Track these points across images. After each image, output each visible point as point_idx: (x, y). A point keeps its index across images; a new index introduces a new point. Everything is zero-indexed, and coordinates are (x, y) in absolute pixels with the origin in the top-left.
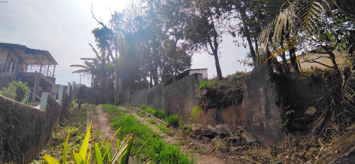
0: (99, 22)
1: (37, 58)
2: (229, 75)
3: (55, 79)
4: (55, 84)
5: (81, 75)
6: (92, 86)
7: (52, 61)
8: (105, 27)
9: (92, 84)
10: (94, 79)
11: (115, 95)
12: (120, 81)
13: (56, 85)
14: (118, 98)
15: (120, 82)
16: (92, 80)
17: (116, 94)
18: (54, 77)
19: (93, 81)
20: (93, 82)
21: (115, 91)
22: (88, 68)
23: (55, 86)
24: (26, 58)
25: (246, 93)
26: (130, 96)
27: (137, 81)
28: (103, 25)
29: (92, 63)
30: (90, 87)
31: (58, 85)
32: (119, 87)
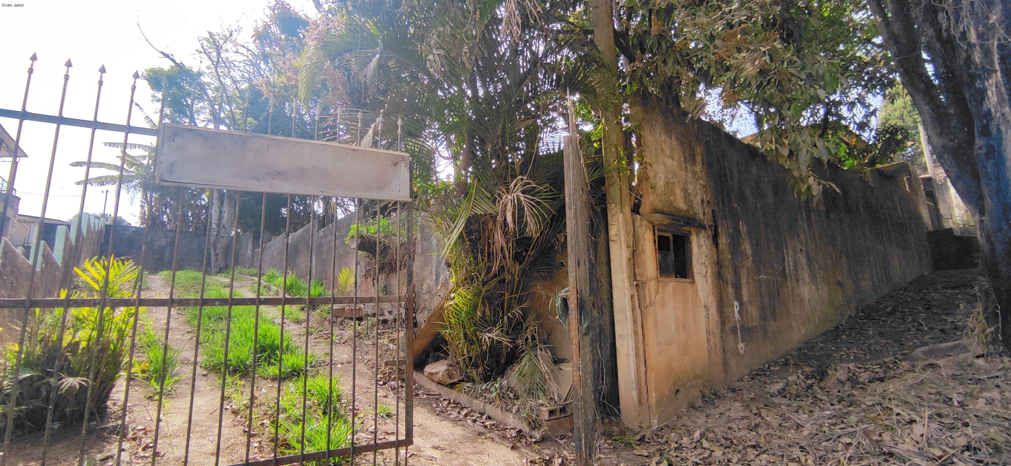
0: (162, 53)
3: (19, 199)
4: (20, 213)
5: (107, 192)
6: (142, 223)
7: (7, 146)
8: (180, 66)
9: (142, 217)
10: (150, 204)
11: (212, 249)
12: (226, 212)
13: (22, 218)
14: (220, 255)
15: (226, 215)
16: (142, 207)
17: (215, 247)
18: (13, 194)
19: (146, 210)
20: (147, 213)
21: (212, 239)
22: (130, 172)
23: (19, 221)
25: (419, 246)
26: (253, 251)
28: (173, 61)
29: (144, 157)
30: (138, 225)
31: (27, 219)
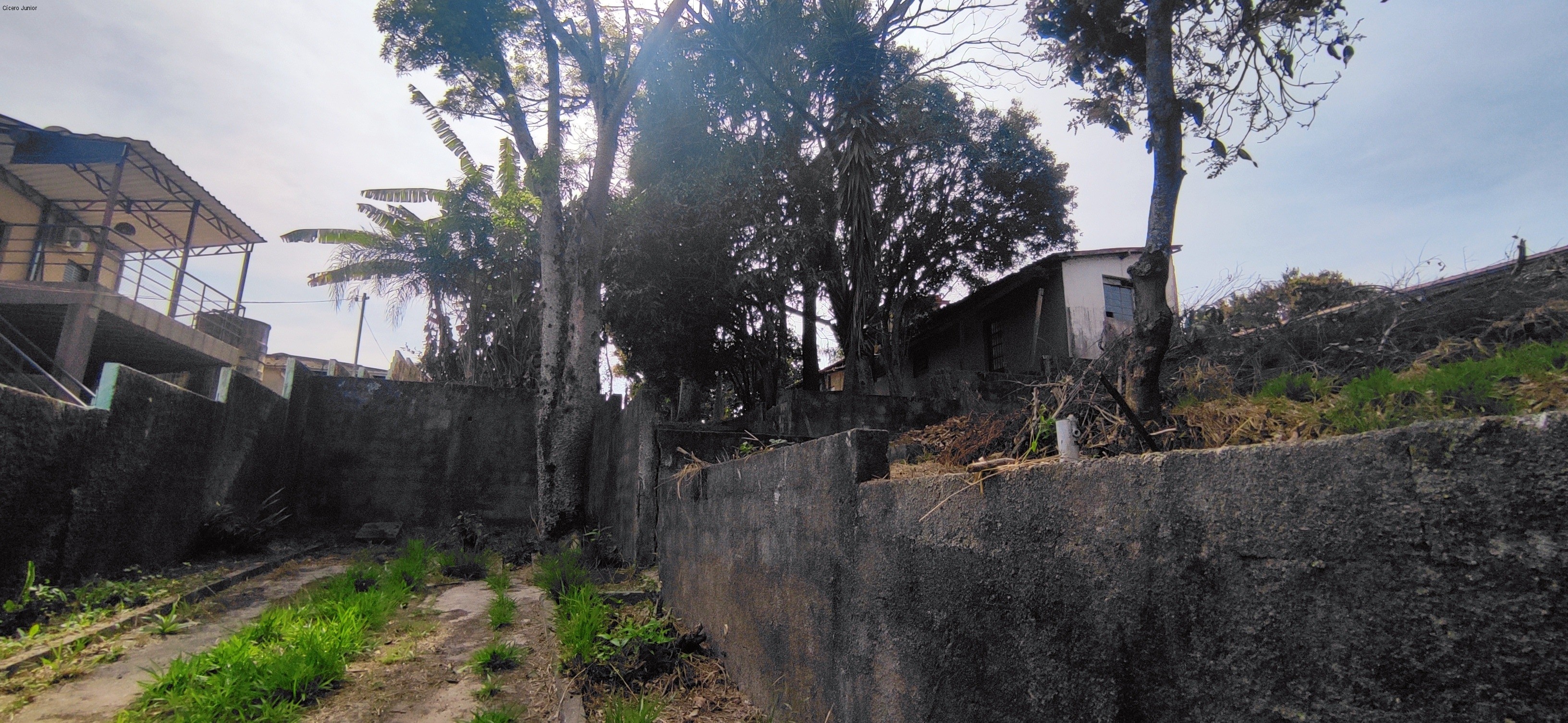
1: (131, 202)
2: (1238, 294)
11: (540, 445)
14: (560, 473)
17: (547, 445)
18: (241, 314)
21: (541, 413)
23: (268, 368)
24: (74, 201)
26: (654, 475)
27: (724, 335)
32: (573, 379)
